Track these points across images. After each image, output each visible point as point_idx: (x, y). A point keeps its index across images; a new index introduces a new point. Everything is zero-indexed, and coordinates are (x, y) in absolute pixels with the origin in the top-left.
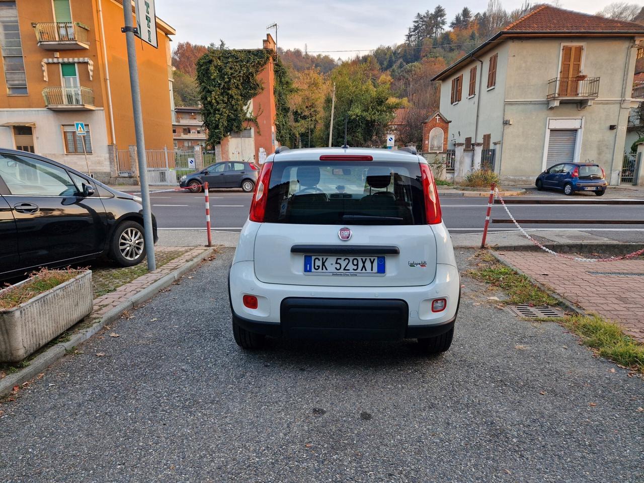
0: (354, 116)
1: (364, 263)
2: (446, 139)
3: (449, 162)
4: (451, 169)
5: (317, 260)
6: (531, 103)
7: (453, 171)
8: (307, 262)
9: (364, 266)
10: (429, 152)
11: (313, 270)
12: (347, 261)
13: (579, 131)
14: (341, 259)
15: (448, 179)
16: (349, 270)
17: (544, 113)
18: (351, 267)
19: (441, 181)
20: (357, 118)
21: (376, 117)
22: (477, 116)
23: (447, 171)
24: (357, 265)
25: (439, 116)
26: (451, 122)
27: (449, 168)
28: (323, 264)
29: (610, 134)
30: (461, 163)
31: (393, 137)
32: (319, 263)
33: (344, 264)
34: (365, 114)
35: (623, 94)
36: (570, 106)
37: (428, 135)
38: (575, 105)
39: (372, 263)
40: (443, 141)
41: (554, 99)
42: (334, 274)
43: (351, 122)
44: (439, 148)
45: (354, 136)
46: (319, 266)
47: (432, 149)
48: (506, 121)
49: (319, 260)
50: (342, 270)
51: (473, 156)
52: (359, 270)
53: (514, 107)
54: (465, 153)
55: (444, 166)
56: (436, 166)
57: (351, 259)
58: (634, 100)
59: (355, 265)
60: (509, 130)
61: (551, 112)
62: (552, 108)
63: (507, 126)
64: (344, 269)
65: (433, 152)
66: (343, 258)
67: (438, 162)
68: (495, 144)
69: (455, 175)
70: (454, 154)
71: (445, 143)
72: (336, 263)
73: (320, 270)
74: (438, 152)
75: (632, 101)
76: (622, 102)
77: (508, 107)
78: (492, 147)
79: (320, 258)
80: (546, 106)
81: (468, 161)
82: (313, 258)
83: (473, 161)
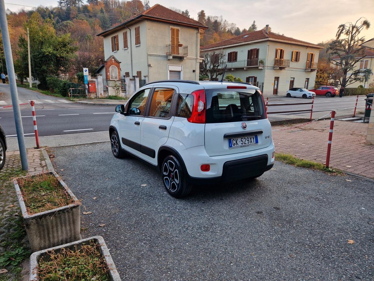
0: (48, 53)
1: (251, 139)
2: (119, 73)
3: (122, 86)
4: (124, 91)
5: (234, 141)
6: (159, 56)
7: (125, 92)
8: (230, 142)
9: (251, 141)
10: (111, 80)
11: (233, 146)
12: (245, 139)
13: (181, 72)
14: (242, 138)
15: (123, 96)
16: (246, 144)
17: (166, 62)
18: (247, 142)
19: (120, 97)
20: (50, 54)
21: (64, 55)
22: (131, 60)
23: (122, 91)
24: (249, 141)
25: (114, 58)
26: (121, 63)
27: (123, 90)
28: (236, 143)
29: (193, 74)
30: (129, 87)
31: (87, 69)
32: (234, 142)
33: (244, 140)
34: (55, 52)
35: (197, 56)
36: (176, 59)
37: (108, 69)
38: (178, 59)
39: (253, 139)
40: (118, 74)
41: (170, 55)
42: (241, 147)
43: (45, 57)
44: (116, 78)
45: (48, 66)
46: (235, 144)
47: (112, 78)
48: (149, 64)
49: (234, 140)
50: (244, 144)
51: (135, 83)
52: (250, 143)
53: (152, 57)
54: (131, 81)
55: (120, 88)
56: (116, 88)
57: (246, 138)
58: (201, 58)
59: (248, 141)
60: (151, 70)
61: (168, 62)
62: (169, 60)
63: (150, 67)
64: (245, 144)
65: (113, 80)
66: (243, 138)
67: (117, 86)
68: (145, 77)
69: (127, 94)
70: (125, 81)
71: (119, 75)
72: (241, 141)
73: (235, 146)
74: (116, 80)
75: (200, 59)
76: (196, 59)
77: (149, 57)
78: (143, 78)
79: (235, 139)
80: (166, 58)
81: (132, 86)
82: (232, 140)
83: (135, 86)
